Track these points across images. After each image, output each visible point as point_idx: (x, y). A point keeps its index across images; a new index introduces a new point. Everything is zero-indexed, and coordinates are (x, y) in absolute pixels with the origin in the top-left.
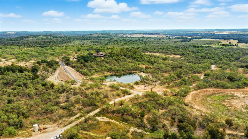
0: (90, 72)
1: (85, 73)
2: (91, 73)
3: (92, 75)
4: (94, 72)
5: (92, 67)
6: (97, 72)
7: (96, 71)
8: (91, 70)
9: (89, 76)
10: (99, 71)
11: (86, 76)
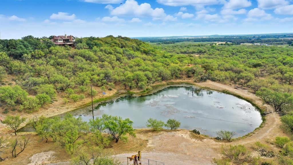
0: (35, 93)
1: (8, 100)
2: (39, 95)
3: (43, 104)
4: (53, 90)
5: (39, 74)
6: (62, 89)
7: (59, 86)
8: (35, 84)
9: (30, 110)
10: (68, 86)
11: (14, 110)
